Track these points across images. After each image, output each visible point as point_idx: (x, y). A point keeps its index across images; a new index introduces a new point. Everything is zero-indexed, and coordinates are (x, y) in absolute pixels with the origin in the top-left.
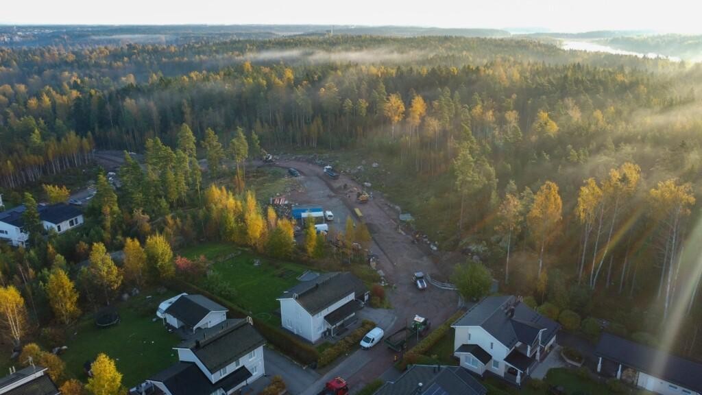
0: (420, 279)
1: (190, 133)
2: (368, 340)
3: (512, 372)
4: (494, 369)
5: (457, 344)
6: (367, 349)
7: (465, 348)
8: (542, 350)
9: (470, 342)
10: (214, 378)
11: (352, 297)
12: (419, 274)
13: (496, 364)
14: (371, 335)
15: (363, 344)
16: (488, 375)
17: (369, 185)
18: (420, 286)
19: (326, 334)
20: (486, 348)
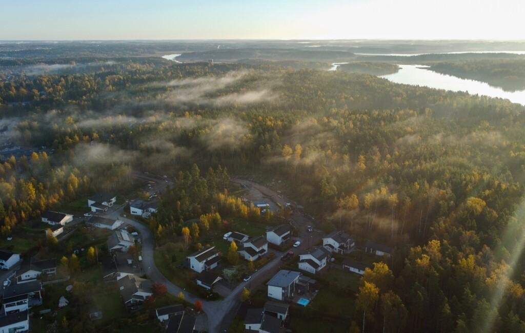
0: (310, 228)
1: (197, 168)
2: (296, 245)
3: (340, 251)
4: (335, 251)
5: (324, 244)
6: (295, 247)
7: (326, 245)
8: (350, 246)
9: (328, 243)
10: (257, 250)
11: (289, 232)
12: (310, 227)
13: (336, 249)
14: (296, 243)
15: (294, 246)
16: (333, 252)
17: (280, 192)
18: (310, 230)
19: (282, 243)
20: (333, 245)
